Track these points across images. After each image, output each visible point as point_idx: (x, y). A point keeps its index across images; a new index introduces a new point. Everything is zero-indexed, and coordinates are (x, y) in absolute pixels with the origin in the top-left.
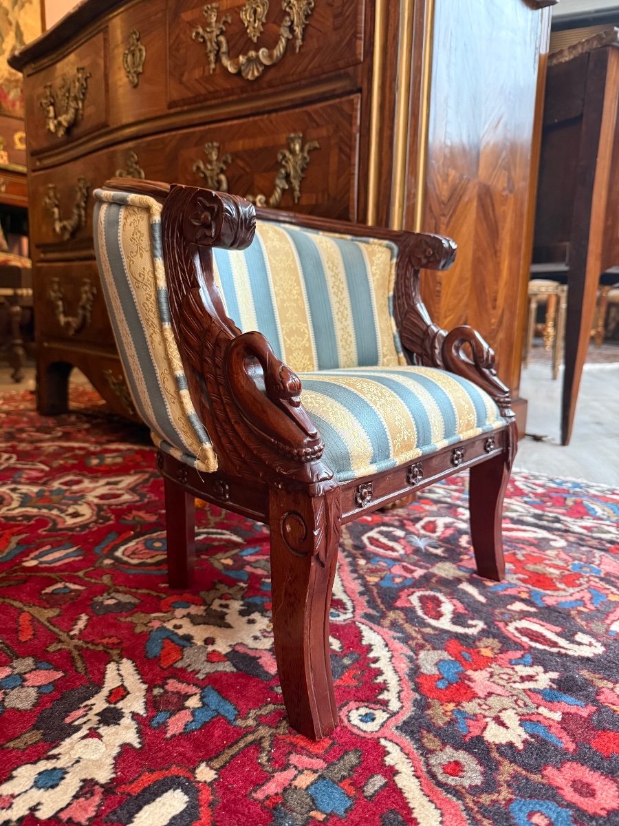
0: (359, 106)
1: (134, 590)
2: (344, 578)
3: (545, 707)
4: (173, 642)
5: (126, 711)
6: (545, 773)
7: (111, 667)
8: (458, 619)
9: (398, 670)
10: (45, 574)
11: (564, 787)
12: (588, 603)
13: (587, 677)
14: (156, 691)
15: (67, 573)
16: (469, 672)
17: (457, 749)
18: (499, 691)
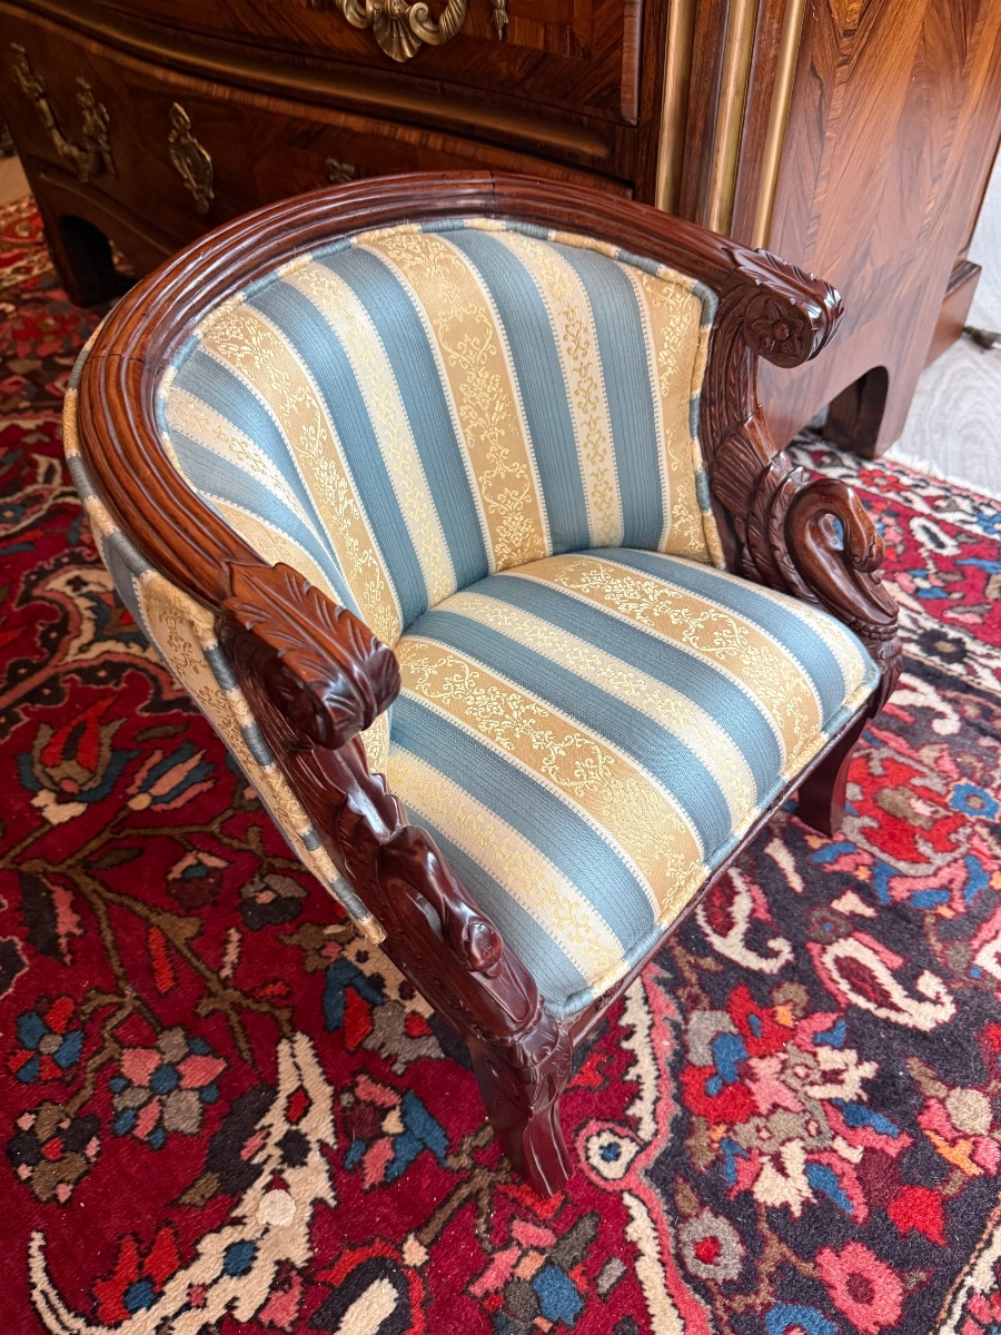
1: (295, 868)
3: (844, 1139)
4: (358, 991)
5: (312, 1138)
6: (819, 1259)
7: (283, 1048)
8: (754, 935)
9: (658, 1055)
10: (165, 831)
11: (838, 1285)
12: (957, 895)
13: (914, 1074)
14: (346, 1099)
15: (196, 828)
16: (754, 1062)
17: (716, 1215)
18: (789, 1101)
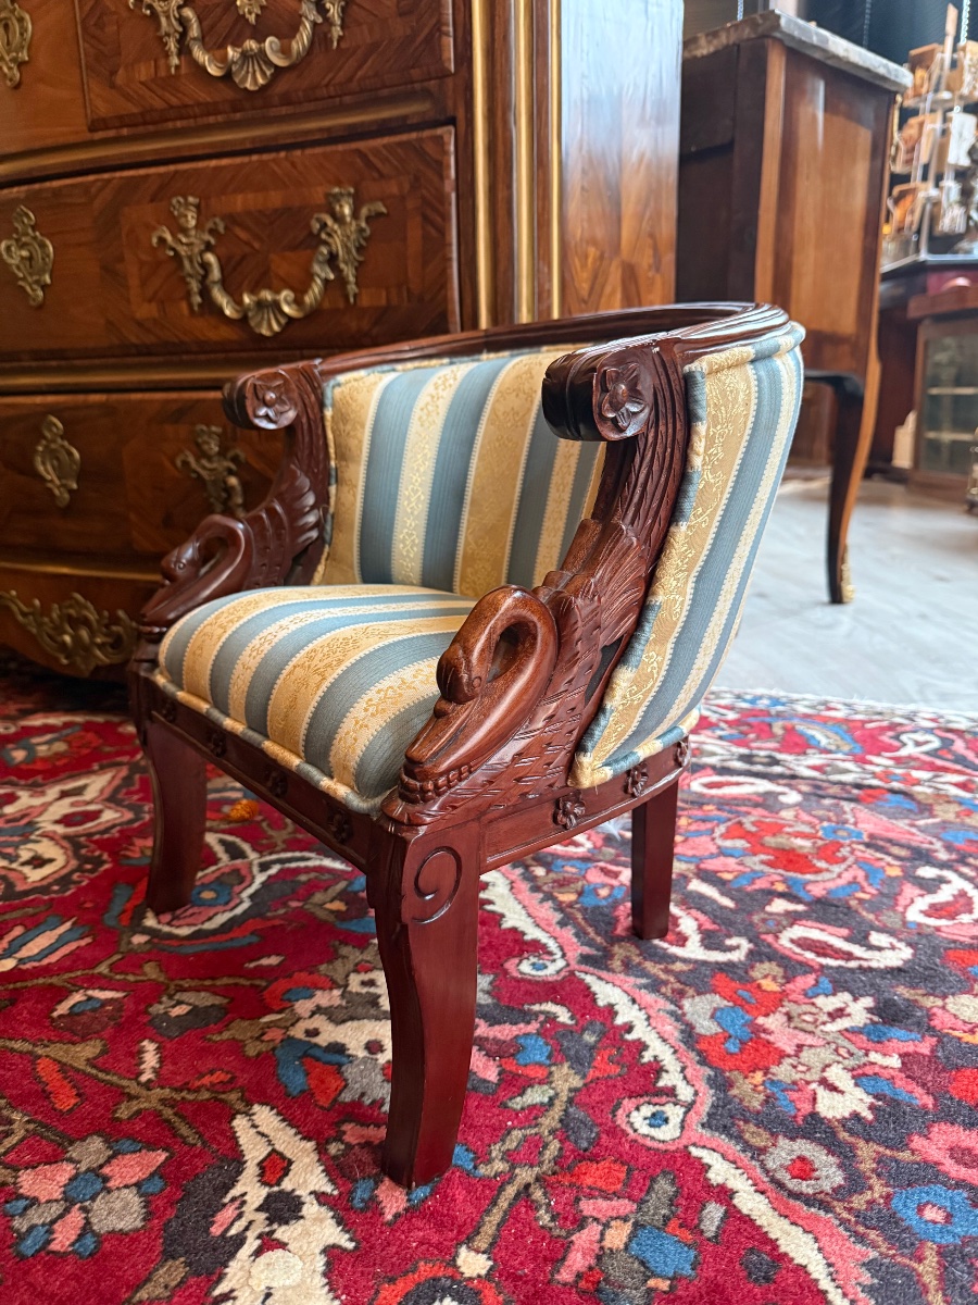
0: (452, 148)
1: (208, 983)
2: (526, 903)
3: (876, 1052)
4: (318, 1060)
5: (302, 1192)
6: (913, 1145)
7: (240, 1123)
8: (710, 940)
9: (666, 1037)
10: (41, 981)
11: (943, 1161)
12: (865, 884)
13: (907, 996)
14: (334, 1149)
15: (79, 973)
16: (761, 1020)
17: (793, 1139)
18: (809, 1040)
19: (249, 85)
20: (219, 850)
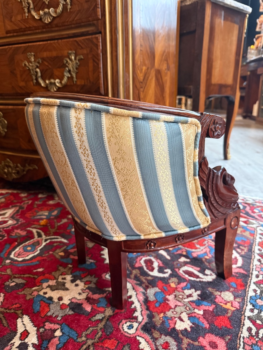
0: (101, 41)
1: (22, 276)
3: (197, 309)
4: (44, 302)
5: (29, 343)
6: (199, 340)
7: (19, 321)
8: (161, 270)
9: (140, 300)
11: (206, 346)
12: (208, 253)
13: (211, 291)
14: (41, 330)
16: (167, 297)
17: (166, 336)
18: (179, 304)
19: (46, 22)
20: (35, 234)
